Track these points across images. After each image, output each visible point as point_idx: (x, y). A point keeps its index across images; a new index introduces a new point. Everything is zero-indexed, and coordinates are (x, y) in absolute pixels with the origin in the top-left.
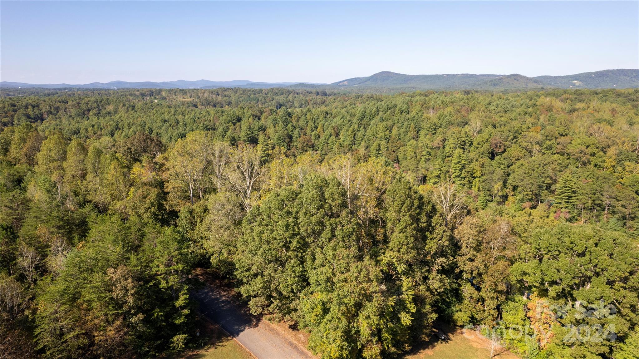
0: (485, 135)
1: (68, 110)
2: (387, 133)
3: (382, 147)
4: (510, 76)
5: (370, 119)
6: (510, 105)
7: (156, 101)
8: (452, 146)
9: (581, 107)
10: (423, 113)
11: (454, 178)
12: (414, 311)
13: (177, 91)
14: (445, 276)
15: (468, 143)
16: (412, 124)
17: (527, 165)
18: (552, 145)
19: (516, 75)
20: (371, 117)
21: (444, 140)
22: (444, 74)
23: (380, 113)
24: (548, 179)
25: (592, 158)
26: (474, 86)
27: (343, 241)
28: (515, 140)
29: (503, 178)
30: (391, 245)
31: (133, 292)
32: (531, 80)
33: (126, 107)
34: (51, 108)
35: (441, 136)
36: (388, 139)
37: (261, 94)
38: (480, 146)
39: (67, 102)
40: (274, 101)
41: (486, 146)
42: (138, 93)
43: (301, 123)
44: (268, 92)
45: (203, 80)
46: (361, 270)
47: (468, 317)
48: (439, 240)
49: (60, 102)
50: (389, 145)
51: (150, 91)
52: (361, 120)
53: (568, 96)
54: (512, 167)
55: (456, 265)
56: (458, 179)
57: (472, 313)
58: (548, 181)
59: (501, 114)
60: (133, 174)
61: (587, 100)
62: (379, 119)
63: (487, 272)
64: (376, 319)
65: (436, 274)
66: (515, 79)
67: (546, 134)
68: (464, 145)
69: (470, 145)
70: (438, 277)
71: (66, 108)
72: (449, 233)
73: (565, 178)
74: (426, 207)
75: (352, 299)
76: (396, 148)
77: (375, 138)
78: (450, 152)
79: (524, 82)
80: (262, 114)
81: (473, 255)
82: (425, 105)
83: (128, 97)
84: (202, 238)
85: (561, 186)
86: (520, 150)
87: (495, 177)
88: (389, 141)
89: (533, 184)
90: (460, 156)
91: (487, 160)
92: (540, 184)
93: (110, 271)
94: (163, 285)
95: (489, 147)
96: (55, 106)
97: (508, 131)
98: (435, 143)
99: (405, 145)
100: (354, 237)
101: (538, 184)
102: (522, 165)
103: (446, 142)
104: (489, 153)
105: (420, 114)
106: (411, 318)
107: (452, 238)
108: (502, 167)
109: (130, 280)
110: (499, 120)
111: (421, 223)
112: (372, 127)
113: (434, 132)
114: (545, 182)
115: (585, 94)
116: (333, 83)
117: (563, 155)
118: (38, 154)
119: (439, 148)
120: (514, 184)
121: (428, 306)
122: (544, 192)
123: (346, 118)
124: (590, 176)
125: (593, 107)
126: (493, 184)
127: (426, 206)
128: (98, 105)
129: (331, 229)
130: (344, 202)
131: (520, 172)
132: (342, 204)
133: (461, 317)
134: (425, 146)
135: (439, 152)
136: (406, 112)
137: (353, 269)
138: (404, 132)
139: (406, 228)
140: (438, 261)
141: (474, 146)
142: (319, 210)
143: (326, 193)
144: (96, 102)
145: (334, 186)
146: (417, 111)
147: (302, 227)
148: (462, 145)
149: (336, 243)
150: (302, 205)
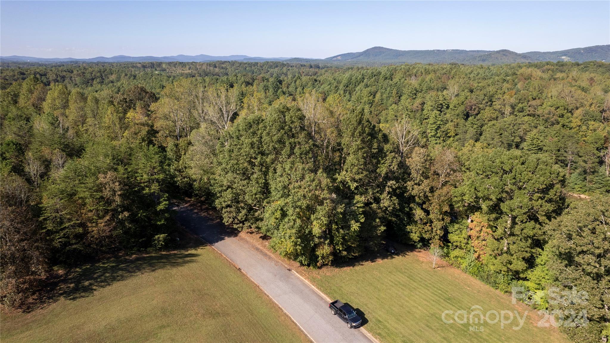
0: (462, 98)
1: (73, 79)
2: (371, 98)
3: (366, 111)
4: (498, 52)
5: (355, 85)
6: (490, 74)
7: (157, 72)
8: (430, 108)
9: (561, 77)
10: (406, 80)
11: (430, 138)
12: (362, 220)
13: (176, 64)
14: (396, 198)
15: (445, 106)
16: (395, 89)
17: (498, 125)
18: (524, 107)
19: (505, 51)
20: (357, 84)
21: (423, 104)
22: (435, 49)
23: (365, 80)
25: (559, 119)
26: (463, 61)
27: (301, 158)
28: (489, 103)
29: (475, 137)
30: (345, 167)
31: (119, 193)
33: (127, 77)
34: (57, 77)
35: (420, 100)
36: (371, 103)
37: (256, 67)
38: (457, 108)
39: (72, 72)
40: (269, 73)
41: (462, 108)
42: (139, 65)
43: (290, 89)
44: (263, 65)
46: (314, 180)
47: (418, 237)
48: (390, 165)
49: (66, 72)
50: (373, 109)
51: (151, 63)
52: (347, 86)
53: (550, 67)
54: (484, 128)
55: (405, 189)
56: (434, 138)
57: (421, 233)
58: (518, 139)
59: (479, 81)
60: (128, 118)
61: (567, 70)
62: (364, 85)
65: (387, 195)
66: (504, 55)
67: (520, 98)
68: (442, 108)
69: (447, 107)
70: (389, 198)
71: (71, 77)
72: (399, 159)
73: (532, 136)
74: (378, 136)
75: (305, 203)
76: (378, 112)
77: (359, 103)
78: (428, 114)
79: (513, 58)
80: (254, 81)
82: (408, 73)
83: (130, 68)
84: (186, 168)
85: (529, 144)
86: (493, 112)
87: (468, 136)
88: (372, 105)
89: (503, 143)
90: (436, 117)
91: (462, 121)
92: (510, 142)
93: (101, 176)
94: (147, 190)
95: (464, 109)
96: (61, 75)
97: (483, 95)
98: (414, 106)
99: (387, 109)
100: (310, 155)
101: (508, 142)
102: (494, 125)
103: (425, 106)
104: (464, 115)
105: (402, 81)
106: (359, 226)
107: (401, 164)
108: (475, 126)
109: (117, 184)
110: (476, 85)
111: (373, 149)
112: (357, 92)
113: (414, 96)
114: (515, 141)
115: (567, 65)
116: (327, 58)
117: (533, 116)
118: (44, 103)
119: (418, 110)
121: (378, 220)
123: (333, 84)
124: (556, 135)
125: (573, 77)
126: (465, 142)
128: (101, 75)
129: (291, 147)
130: (302, 124)
131: (491, 131)
132: (301, 127)
133: (411, 237)
134: (405, 109)
135: (418, 115)
136: (390, 79)
137: (307, 178)
138: (387, 97)
139: (358, 151)
140: (389, 184)
141: (451, 109)
142: (280, 131)
143: (286, 117)
144: (100, 72)
145: (294, 111)
146: (400, 78)
147: (265, 144)
148: (439, 108)
149: (294, 159)
150: (265, 127)
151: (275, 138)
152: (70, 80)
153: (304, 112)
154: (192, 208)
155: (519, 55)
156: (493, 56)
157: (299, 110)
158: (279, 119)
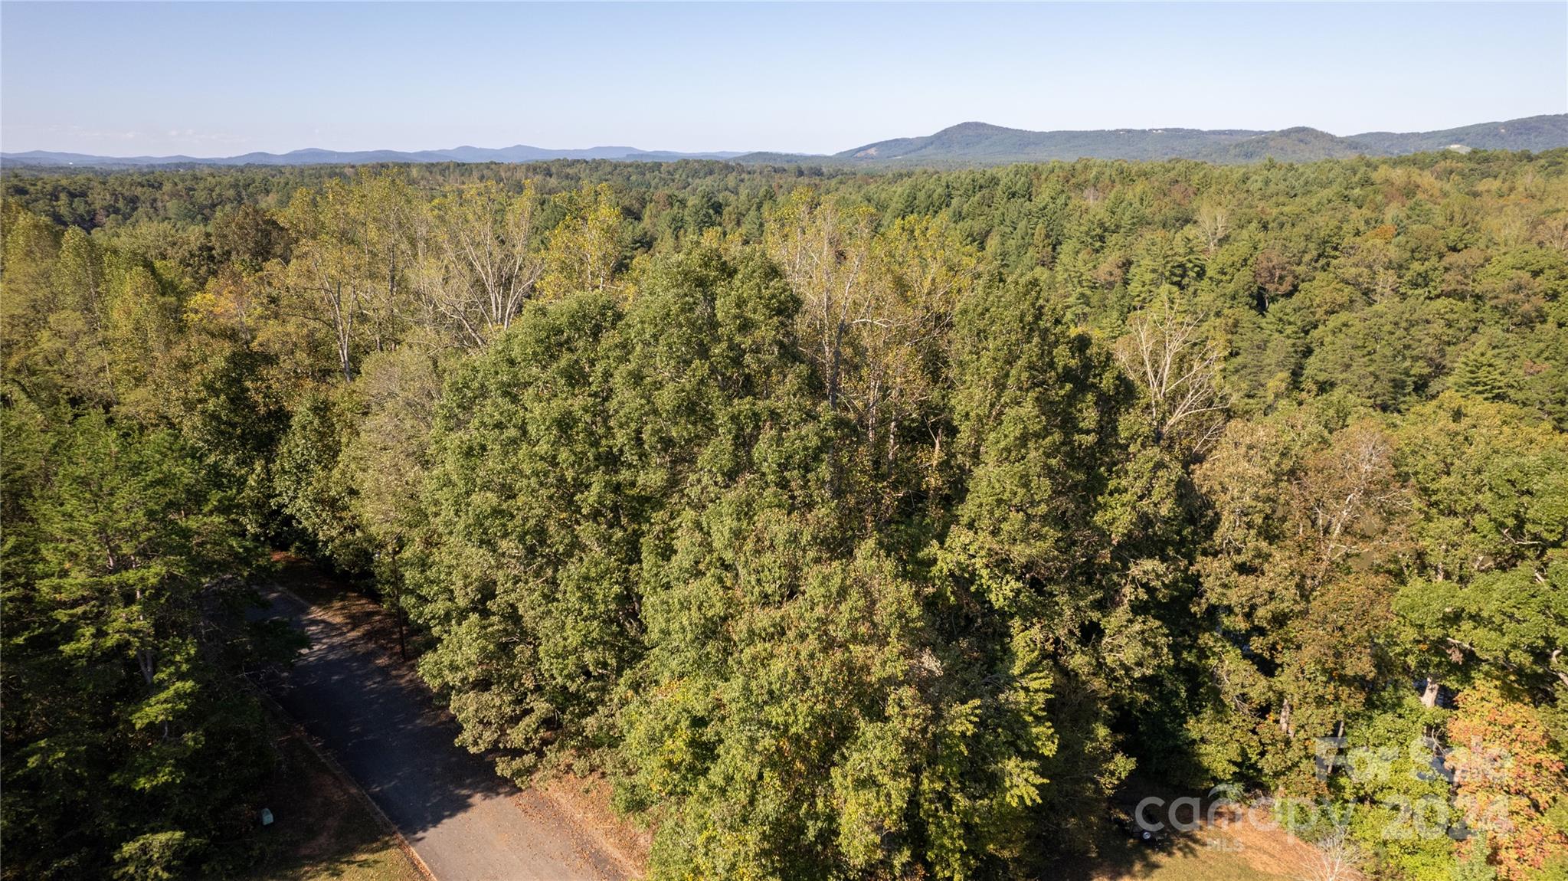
0: (1241, 248)
4: (1286, 134)
6: (1301, 181)
8: (1149, 277)
9: (1493, 189)
10: (1069, 198)
12: (1050, 749)
13: (448, 167)
14: (1158, 623)
15: (1192, 269)
16: (1040, 225)
17: (1358, 325)
18: (1430, 273)
19: (1303, 130)
21: (1127, 264)
22: (1120, 128)
23: (954, 202)
24: (1421, 363)
25: (1548, 306)
27: (784, 484)
28: (1322, 261)
29: (1292, 361)
30: (966, 510)
32: (1342, 142)
34: (117, 200)
35: (1118, 253)
37: (656, 173)
38: (1228, 277)
39: (160, 186)
40: (689, 188)
41: (1245, 276)
42: (349, 171)
43: (746, 227)
44: (675, 170)
45: (519, 146)
46: (843, 593)
47: (1230, 761)
48: (1141, 498)
49: (143, 186)
51: (382, 165)
53: (1454, 165)
54: (1315, 334)
55: (1193, 587)
57: (1243, 749)
58: (1421, 368)
59: (1281, 199)
61: (1504, 172)
62: (951, 214)
63: (1304, 613)
64: (898, 790)
65: (1130, 616)
66: (1301, 141)
67: (1412, 245)
68: (1183, 276)
69: (1198, 274)
70: (1137, 627)
71: (155, 200)
72: (1177, 470)
73: (1472, 358)
74: (1097, 380)
75: (803, 708)
78: (1143, 295)
79: (1324, 148)
80: (644, 207)
81: (1259, 554)
82: (1073, 181)
86: (1338, 286)
87: (1271, 357)
89: (1377, 377)
90: (1171, 302)
91: (1248, 316)
92: (1398, 376)
94: (84, 640)
95: (1251, 279)
96: (127, 194)
97: (1302, 239)
98: (1100, 272)
100: (825, 471)
101: (1392, 376)
102: (1345, 325)
103: (1133, 270)
104: (1251, 295)
105: (1061, 201)
106: (1039, 781)
107: (1184, 490)
108: (1289, 330)
110: (1275, 211)
111: (1081, 431)
113: (1098, 244)
114: (1412, 372)
115: (1497, 159)
116: (840, 153)
117: (1462, 298)
119: (1112, 285)
120: (1322, 377)
121: (1102, 731)
122: (1408, 398)
124: (1546, 354)
125: (1525, 190)
126: (1262, 377)
127: (1095, 376)
128: (239, 194)
129: (736, 437)
130: (787, 334)
131: (1339, 343)
132: (781, 345)
133: (1206, 762)
134: (1076, 280)
135: (1112, 297)
136: (1024, 196)
137: (812, 587)
138: (1018, 247)
139: (1025, 446)
140: (1135, 571)
141: (1210, 278)
142: (688, 363)
143: (718, 303)
144: (235, 186)
145: (750, 277)
146: (1053, 194)
147: (621, 426)
148: (1175, 275)
149: (753, 491)
150: (625, 347)
151: (666, 398)
152: (152, 207)
153: (797, 283)
154: (372, 646)
155: (1342, 141)
156: (1272, 143)
157: (773, 272)
158: (683, 310)
